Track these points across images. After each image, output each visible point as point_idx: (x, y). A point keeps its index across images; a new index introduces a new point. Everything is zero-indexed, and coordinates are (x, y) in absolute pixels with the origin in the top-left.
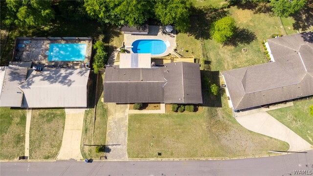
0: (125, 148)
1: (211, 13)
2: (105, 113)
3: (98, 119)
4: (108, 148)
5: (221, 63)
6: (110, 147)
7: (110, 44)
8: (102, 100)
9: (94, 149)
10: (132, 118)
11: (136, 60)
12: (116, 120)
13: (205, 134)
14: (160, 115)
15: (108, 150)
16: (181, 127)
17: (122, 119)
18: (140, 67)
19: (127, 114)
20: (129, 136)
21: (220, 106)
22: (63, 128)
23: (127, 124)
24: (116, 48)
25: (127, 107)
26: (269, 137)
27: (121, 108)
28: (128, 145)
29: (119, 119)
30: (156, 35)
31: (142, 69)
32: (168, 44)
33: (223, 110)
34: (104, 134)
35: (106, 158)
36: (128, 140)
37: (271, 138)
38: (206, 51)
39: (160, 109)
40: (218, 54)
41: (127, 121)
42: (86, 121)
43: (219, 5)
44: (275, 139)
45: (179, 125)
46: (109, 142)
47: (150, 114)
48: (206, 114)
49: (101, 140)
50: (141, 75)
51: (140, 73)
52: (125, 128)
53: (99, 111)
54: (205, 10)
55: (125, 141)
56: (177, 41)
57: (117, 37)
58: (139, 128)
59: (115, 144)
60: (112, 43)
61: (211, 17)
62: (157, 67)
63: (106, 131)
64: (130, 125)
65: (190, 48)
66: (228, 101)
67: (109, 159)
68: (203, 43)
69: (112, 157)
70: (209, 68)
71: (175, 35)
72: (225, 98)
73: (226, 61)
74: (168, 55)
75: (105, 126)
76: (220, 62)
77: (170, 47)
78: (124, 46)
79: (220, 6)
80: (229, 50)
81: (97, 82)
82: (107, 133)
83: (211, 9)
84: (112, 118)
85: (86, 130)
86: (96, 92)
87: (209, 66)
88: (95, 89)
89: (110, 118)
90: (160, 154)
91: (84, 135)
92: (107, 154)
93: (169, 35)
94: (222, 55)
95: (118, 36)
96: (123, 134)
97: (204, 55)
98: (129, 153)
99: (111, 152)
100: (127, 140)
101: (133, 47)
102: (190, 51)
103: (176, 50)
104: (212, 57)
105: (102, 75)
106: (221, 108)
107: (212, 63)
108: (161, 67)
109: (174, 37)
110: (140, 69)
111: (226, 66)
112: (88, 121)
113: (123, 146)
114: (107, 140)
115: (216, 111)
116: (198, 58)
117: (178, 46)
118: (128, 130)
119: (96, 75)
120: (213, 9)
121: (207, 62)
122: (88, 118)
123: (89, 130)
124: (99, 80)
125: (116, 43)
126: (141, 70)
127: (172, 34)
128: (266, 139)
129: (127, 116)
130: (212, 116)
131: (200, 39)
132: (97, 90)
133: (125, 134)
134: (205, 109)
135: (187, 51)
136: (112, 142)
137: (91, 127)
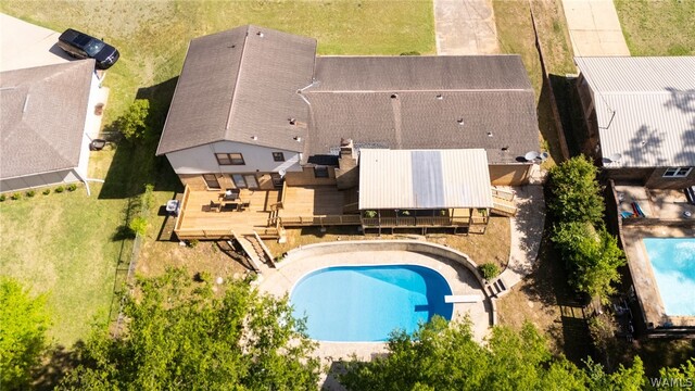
3: (529, 44)
10: (423, 46)
11: (421, 178)
12: (472, 42)
17: (453, 44)
18: (404, 156)
20: (430, 9)
22: (627, 36)
23: (438, 33)
29: (464, 44)
31: (394, 146)
34: (502, 14)
41: (438, 40)
42: (565, 49)
50: (397, 119)
52: (444, 25)
58: (400, 25)
63: (497, 19)
64: (430, 31)
75: (502, 29)
82: (492, 15)
85: (556, 28)
91: (561, 20)
96: (448, 12)
110: (405, 147)
112: (561, 49)
115: (157, 78)
118: (432, 21)
122: (562, 56)
123: (547, 26)
126: (399, 139)
130: (174, 60)
133: (440, 14)
137: (546, 36)
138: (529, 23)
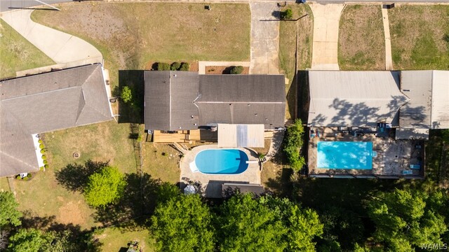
0: (253, 17)
1: (124, 219)
2: (282, 63)
3: (292, 55)
4: (275, 16)
5: (114, 135)
6: (273, 18)
7: (281, 166)
8: (287, 81)
9: (295, 16)
10: (245, 55)
11: (241, 137)
12: (266, 53)
13: (144, 33)
14: (207, 60)
15: (275, 14)
16: (177, 43)
17: (258, 54)
18: (234, 127)
19: (253, 61)
20: (249, 32)
21: (120, 72)
22: (339, 45)
23: (252, 48)
24: (272, 160)
25: (253, 70)
26: (57, 29)
27: (260, 69)
28: (249, 20)
29: (263, 54)
30: (211, 182)
31: (231, 123)
32: (193, 167)
33: (116, 66)
34: (283, 35)
35: (278, 4)
36: (249, 26)
37: (54, 28)
38: (135, 156)
39: (206, 67)
40: (118, 150)
41: (251, 52)
42: (309, 53)
43: (109, 233)
44: (48, 26)
45: (180, 46)
46: (275, 25)
47: (220, 60)
48: (142, 60)
49: (286, 26)
50: (232, 113)
51: (234, 116)
52: (255, 42)
53: (291, 66)
54: (132, 224)
55: (254, 25)
56: (179, 171)
57: (272, 178)
58: (234, 42)
59: (267, 22)
60: (279, 169)
61: (124, 211)
62: (208, 125)
63: (280, 39)
64: (248, 47)
65: (159, 159)
66: (108, 79)
67: (274, 3)
68: (139, 167)
69: (270, 5)
70: (132, 128)
71: (181, 181)
72: (112, 83)
73: (107, 138)
74: (192, 148)
75: (281, 45)
76: (115, 137)
77: (190, 161)
78: (260, 165)
79: (107, 230)
80: (100, 156)
81: (296, 107)
82: (278, 36)
83: (123, 227)
84: (272, 56)
85: (308, 41)
86: (296, 92)
87: (132, 131)
88: (298, 97)
89: (276, 56)
90: (207, 8)
91: (311, 35)
92: (277, 9)
93: (190, 182)
94: (112, 149)
95: (270, 179)
96: (257, 34)
97: (139, 147)
98: (248, 10)
99: (272, 11)
100: (252, 26)
101: (247, 162)
102: (159, 154)
103: (181, 156)
104: (127, 145)
105: (290, 117)
106: (120, 69)
107: (128, 135)
108: (203, 125)
109: (183, 179)
110: (235, 123)
111: (107, 131)
112: (307, 54)
113: (257, 19)
114: (278, 28)
115: (127, 65)
116: (148, 143)
117: (178, 163)
118: (249, 40)
119: (298, 118)
120: (118, 226)
121: (134, 136)
122: (306, 58)
123: (303, 40)
124: (294, 109)
125: (272, 169)
126: (232, 120)
127: (186, 182)
128: (61, 27)
129: (251, 58)
130: (133, 58)
131: (143, 175)
132: (296, 96)
133: (254, 35)
134: (142, 67)
135: (163, 154)
136: (271, 24)
137: (301, 45)
138: (295, 41)
